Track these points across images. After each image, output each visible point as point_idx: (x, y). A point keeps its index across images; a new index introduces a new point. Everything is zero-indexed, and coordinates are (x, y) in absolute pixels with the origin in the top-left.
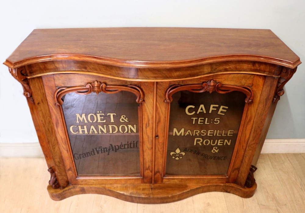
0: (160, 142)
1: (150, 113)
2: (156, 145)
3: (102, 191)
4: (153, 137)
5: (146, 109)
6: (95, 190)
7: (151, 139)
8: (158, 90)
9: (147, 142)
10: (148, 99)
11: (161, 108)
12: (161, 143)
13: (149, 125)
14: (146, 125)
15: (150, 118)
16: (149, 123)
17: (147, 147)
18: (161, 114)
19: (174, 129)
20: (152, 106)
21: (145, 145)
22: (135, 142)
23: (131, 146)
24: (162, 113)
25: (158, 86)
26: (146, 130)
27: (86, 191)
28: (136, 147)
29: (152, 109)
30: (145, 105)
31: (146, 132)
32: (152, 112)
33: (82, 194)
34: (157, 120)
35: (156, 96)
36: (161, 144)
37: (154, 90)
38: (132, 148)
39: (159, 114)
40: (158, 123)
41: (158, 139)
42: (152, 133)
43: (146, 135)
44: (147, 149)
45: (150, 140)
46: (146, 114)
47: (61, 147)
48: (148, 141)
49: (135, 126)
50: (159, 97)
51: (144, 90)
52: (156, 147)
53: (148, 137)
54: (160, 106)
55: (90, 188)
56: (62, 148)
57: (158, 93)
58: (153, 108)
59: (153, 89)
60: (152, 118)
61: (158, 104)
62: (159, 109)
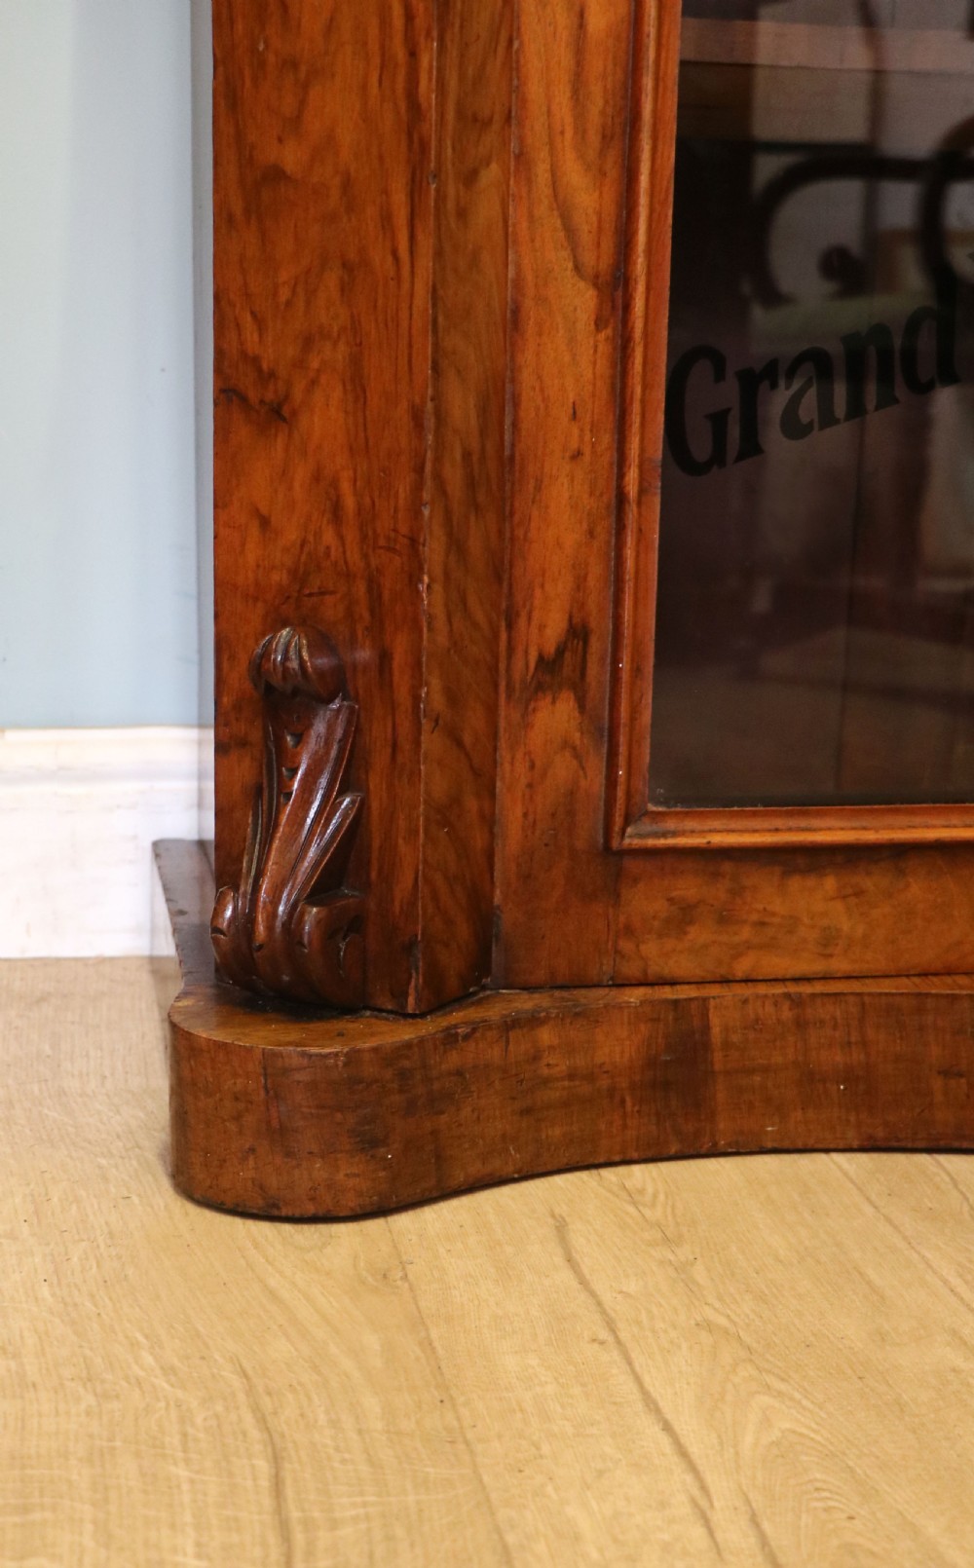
3: (945, 1073)
6: (857, 1056)
27: (721, 1094)
33: (654, 1154)
47: (542, 209)
55: (787, 1014)
56: (550, 224)
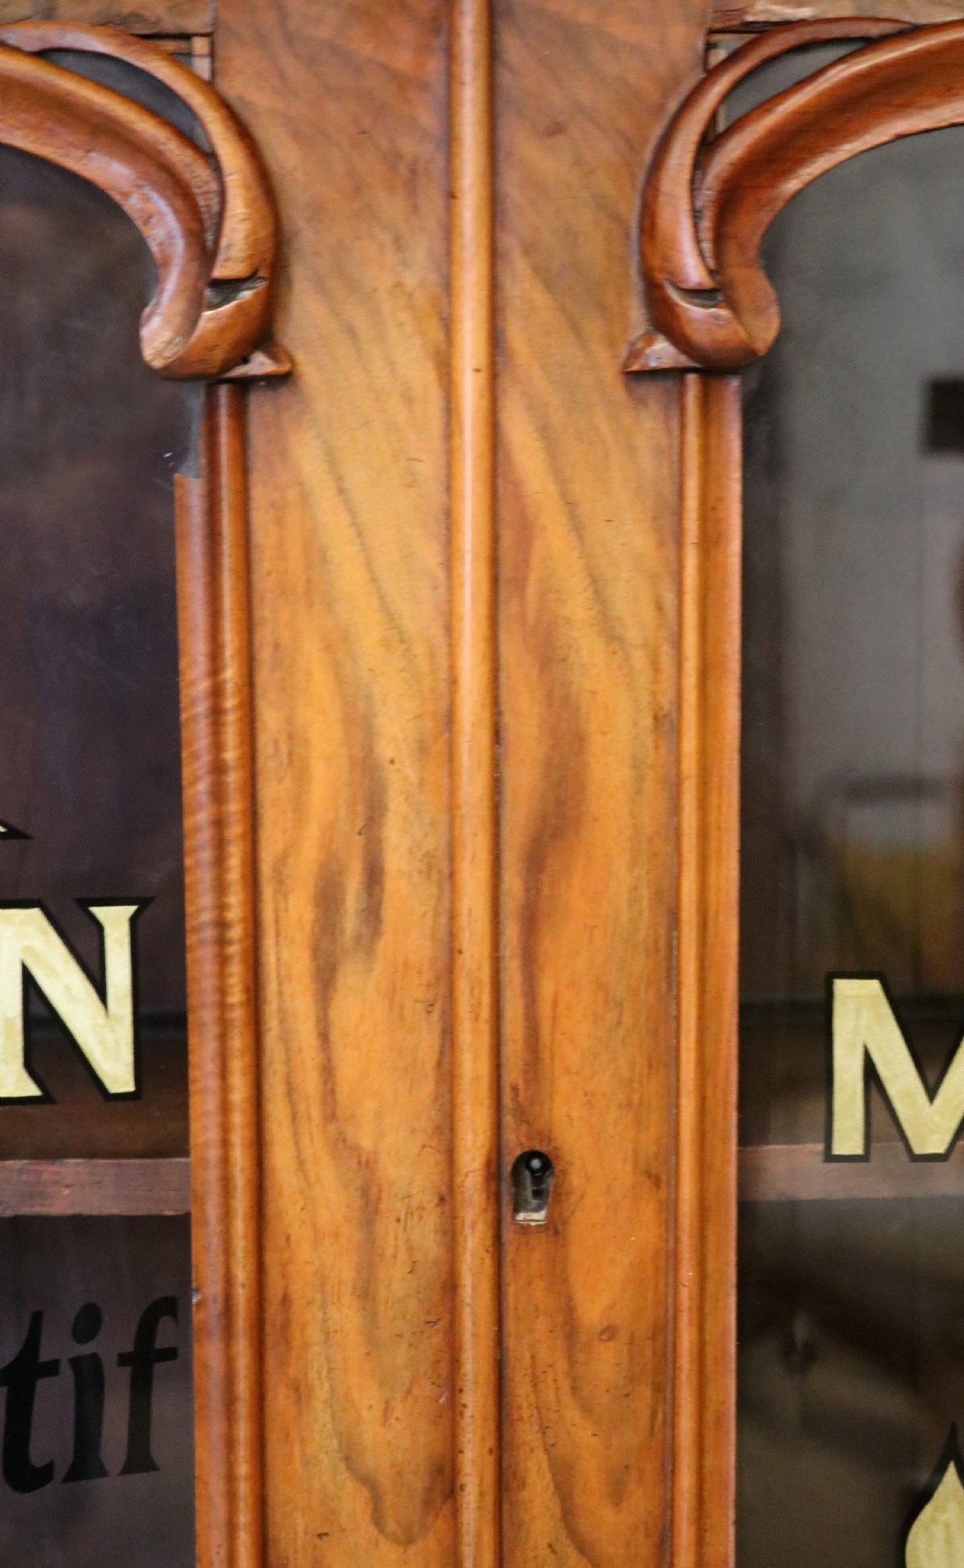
0: (592, 1311)
1: (397, 637)
2: (521, 1387)
4: (447, 1197)
5: (316, 555)
7: (426, 1236)
8: (524, 145)
9: (347, 1316)
10: (352, 332)
11: (577, 526)
12: (609, 1332)
13: (373, 912)
14: (328, 899)
15: (385, 750)
16: (374, 875)
17: (350, 1456)
18: (586, 648)
19: (843, 988)
20: (428, 469)
21: (300, 1392)
22: (113, 1343)
23: (37, 1457)
24: (609, 631)
25: (513, 47)
26: (324, 1037)
28: (139, 1460)
29: (429, 555)
30: (306, 453)
31: (328, 1071)
32: (419, 618)
34: (524, 778)
35: (495, 255)
36: (606, 1363)
37: (449, 139)
38: (45, 1474)
39: (549, 655)
40: (536, 862)
41: (555, 1229)
42: (427, 1087)
43: (315, 1145)
44: (352, 1502)
45: (397, 1282)
46: (311, 656)
48: (366, 1293)
49: (115, 921)
50: (545, 276)
51: (283, 153)
52: (527, 1433)
53: (369, 1204)
54: (561, 480)
57: (512, 189)
58: (448, 518)
59: (428, 119)
60: (422, 749)
61: (519, 431)
62: (554, 539)
